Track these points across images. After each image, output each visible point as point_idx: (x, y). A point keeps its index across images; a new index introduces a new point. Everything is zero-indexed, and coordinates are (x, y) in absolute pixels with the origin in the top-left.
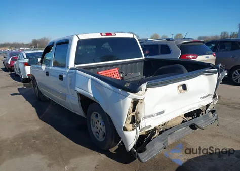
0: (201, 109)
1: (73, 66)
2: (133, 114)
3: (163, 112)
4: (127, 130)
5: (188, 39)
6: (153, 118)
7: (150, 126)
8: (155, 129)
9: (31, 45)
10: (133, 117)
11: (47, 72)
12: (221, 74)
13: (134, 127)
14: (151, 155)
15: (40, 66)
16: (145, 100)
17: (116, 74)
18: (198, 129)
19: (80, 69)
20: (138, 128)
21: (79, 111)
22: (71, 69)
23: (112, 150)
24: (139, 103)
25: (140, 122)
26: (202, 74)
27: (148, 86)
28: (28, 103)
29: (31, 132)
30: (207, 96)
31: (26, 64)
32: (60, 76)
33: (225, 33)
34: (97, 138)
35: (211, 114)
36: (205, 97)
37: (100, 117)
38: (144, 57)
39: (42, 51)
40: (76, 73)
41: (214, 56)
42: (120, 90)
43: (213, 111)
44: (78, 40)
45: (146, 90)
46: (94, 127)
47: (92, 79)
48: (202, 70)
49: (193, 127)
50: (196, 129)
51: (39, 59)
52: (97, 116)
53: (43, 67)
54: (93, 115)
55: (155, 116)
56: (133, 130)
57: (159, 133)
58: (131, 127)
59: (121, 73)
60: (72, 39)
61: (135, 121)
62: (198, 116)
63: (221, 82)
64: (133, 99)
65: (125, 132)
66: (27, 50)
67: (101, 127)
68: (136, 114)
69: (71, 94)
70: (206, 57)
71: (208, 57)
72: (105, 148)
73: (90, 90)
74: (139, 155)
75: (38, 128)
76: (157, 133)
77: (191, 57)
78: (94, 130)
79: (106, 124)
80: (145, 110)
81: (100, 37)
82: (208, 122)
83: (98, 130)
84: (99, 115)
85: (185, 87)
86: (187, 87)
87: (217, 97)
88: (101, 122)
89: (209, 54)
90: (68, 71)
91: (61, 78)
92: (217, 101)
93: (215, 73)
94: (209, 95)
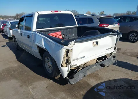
0: (107, 55)
1: (35, 30)
2: (67, 58)
3: (84, 57)
4: (63, 67)
5: (105, 15)
6: (78, 60)
7: (76, 65)
8: (79, 66)
9: (15, 17)
10: (67, 59)
11: (21, 34)
12: (118, 36)
13: (67, 65)
14: (77, 81)
15: (17, 30)
16: (73, 50)
17: (60, 35)
18: (105, 67)
19: (39, 32)
20: (69, 66)
21: (39, 56)
22: (34, 32)
23: (57, 78)
24: (70, 52)
25: (70, 63)
26: (108, 36)
27: (75, 42)
28: (11, 51)
29: (12, 67)
30: (110, 48)
31: (10, 29)
32: (28, 36)
33: (129, 12)
34: (48, 71)
35: (113, 59)
36: (109, 49)
37: (49, 60)
38: (77, 25)
39: (18, 21)
40: (36, 34)
41: (119, 25)
42: (59, 44)
43: (114, 57)
44: (38, 14)
45: (74, 45)
46: (46, 65)
47: (44, 38)
48: (108, 33)
49: (102, 65)
50: (104, 66)
51: (17, 26)
52: (48, 59)
53: (19, 30)
54: (46, 58)
55: (79, 59)
56: (66, 67)
57: (81, 68)
58: (65, 65)
59: (63, 34)
60: (34, 14)
61: (68, 62)
62: (105, 59)
63: (118, 40)
64: (66, 50)
65: (62, 68)
66: (13, 20)
67: (50, 65)
68: (68, 58)
69: (34, 46)
70: (114, 26)
71: (115, 26)
72: (53, 77)
73: (43, 44)
74: (70, 80)
75: (16, 65)
76: (81, 69)
77: (105, 25)
78: (47, 67)
79: (53, 64)
80: (73, 56)
81: (51, 13)
82: (111, 63)
83: (49, 67)
84: (49, 58)
85: (97, 43)
86: (98, 43)
87: (117, 49)
88: (50, 62)
89: (115, 24)
90: (32, 33)
91: (29, 37)
92: (116, 51)
93: (115, 35)
94: (111, 48)
